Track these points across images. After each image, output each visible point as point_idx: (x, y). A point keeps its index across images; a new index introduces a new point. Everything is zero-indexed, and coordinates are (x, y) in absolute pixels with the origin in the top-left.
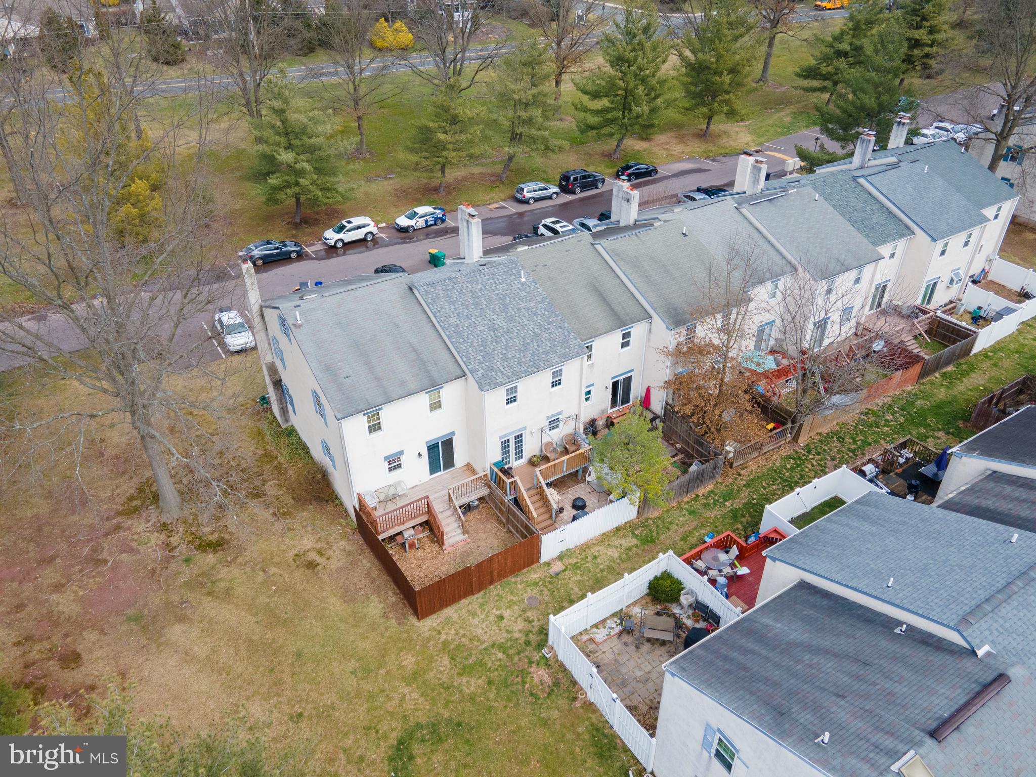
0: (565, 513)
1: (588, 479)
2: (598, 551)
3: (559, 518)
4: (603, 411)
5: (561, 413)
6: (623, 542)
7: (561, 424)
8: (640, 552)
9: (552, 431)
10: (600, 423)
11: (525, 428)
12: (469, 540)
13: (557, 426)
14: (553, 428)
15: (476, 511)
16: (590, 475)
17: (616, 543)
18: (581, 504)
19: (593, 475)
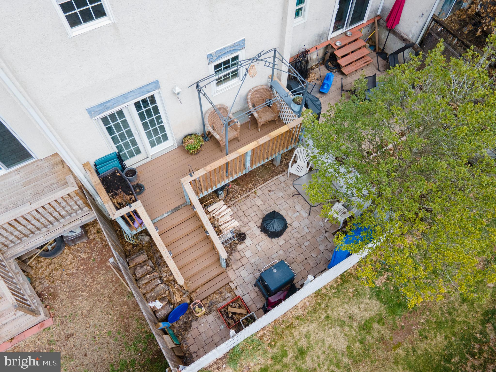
0: (248, 241)
1: (292, 169)
2: (307, 336)
3: (236, 255)
4: (321, 37)
5: (241, 45)
6: (355, 310)
7: (242, 71)
8: (387, 334)
9: (225, 85)
10: (314, 57)
11: (156, 85)
12: (49, 322)
13: (235, 74)
14: (226, 78)
15: (81, 243)
16: (295, 162)
17: (342, 312)
18: (276, 226)
19: (302, 163)
